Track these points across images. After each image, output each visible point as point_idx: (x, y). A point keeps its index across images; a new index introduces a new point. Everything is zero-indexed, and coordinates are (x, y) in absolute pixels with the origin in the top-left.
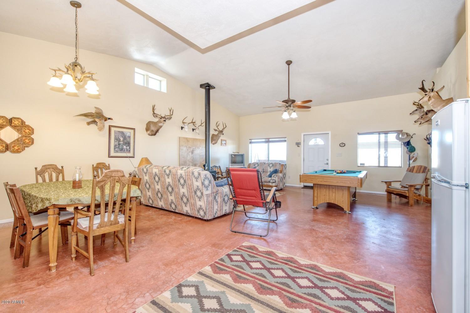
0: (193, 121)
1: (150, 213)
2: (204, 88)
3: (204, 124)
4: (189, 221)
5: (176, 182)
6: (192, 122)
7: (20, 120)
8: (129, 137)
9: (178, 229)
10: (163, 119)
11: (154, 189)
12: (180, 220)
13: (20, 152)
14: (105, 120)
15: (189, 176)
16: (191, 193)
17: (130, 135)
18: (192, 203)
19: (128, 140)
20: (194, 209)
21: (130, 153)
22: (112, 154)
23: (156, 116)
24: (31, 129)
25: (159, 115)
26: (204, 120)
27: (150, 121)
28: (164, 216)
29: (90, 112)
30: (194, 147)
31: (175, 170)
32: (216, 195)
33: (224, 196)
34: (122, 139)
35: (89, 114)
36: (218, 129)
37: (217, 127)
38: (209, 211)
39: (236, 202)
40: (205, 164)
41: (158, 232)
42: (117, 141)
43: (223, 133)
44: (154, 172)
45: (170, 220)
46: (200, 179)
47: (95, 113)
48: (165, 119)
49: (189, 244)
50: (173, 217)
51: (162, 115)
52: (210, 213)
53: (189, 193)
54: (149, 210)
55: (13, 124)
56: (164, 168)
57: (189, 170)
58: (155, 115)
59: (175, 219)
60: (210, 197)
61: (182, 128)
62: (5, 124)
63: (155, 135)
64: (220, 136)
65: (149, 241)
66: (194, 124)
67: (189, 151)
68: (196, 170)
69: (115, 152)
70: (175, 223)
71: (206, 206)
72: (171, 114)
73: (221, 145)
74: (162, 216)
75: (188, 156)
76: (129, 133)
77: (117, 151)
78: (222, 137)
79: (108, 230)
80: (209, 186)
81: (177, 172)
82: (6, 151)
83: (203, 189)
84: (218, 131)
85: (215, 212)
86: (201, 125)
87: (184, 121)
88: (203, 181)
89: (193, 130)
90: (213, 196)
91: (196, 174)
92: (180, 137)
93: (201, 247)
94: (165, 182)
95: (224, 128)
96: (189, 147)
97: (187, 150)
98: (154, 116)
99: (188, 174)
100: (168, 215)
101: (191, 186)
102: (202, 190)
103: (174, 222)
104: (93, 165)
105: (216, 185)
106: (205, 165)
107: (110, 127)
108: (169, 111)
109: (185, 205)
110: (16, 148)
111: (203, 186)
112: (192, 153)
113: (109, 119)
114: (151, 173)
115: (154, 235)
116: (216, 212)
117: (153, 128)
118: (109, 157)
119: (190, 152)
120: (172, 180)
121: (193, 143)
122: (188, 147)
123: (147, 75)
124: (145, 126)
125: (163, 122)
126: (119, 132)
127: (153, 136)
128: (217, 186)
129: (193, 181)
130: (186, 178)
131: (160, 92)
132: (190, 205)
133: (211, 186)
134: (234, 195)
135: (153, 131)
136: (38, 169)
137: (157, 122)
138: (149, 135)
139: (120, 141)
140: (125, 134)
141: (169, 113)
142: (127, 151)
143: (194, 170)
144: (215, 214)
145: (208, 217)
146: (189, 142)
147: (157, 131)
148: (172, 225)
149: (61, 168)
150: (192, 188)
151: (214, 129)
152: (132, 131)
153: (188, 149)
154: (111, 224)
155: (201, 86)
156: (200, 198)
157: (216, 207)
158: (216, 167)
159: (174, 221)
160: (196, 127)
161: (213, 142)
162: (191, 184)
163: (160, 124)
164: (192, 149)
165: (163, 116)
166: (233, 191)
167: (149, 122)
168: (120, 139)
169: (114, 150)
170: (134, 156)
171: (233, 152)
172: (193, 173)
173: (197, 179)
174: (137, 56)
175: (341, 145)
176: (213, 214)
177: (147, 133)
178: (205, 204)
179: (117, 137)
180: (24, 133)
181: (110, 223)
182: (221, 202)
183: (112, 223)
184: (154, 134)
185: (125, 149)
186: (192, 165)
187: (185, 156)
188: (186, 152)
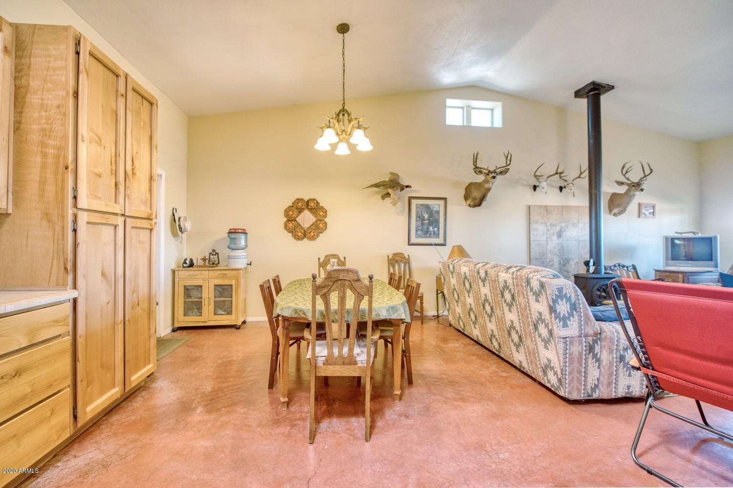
0: (559, 171)
1: (457, 345)
2: (585, 96)
3: (586, 174)
4: (522, 387)
5: (498, 296)
6: (557, 173)
7: (315, 202)
8: (438, 212)
9: (491, 399)
10: (491, 175)
11: (464, 304)
12: (504, 377)
13: (316, 239)
14: (402, 189)
15: (520, 288)
16: (526, 325)
17: (438, 209)
18: (530, 348)
19: (436, 217)
20: (535, 363)
21: (439, 238)
22: (414, 240)
23: (481, 172)
24: (324, 210)
25: (485, 169)
26: (585, 165)
27: (471, 183)
28: (479, 358)
29: (382, 181)
30: (564, 225)
31: (495, 271)
32: (595, 341)
33: (621, 347)
34: (426, 216)
35: (381, 183)
36: (628, 179)
37: (624, 175)
38: (573, 378)
39: (655, 382)
40: (588, 260)
41: (450, 393)
42: (419, 220)
43: (643, 187)
44: (462, 273)
45: (486, 372)
46: (544, 297)
47: (389, 181)
48: (493, 174)
49: (497, 454)
50: (493, 367)
51: (489, 169)
52: (575, 383)
53: (522, 325)
54: (457, 340)
55: (309, 207)
56: (478, 266)
57: (520, 275)
58: (478, 170)
59: (495, 372)
60: (576, 344)
61: (535, 188)
62: (303, 207)
63: (479, 205)
64: (634, 195)
65: (423, 407)
66: (562, 175)
67: (552, 231)
68: (535, 274)
69: (418, 238)
70: (490, 382)
71: (562, 365)
72: (508, 163)
73: (639, 216)
74: (474, 357)
75: (549, 242)
76: (437, 206)
77: (420, 236)
78: (639, 197)
79: (339, 371)
80: (572, 318)
81: (498, 276)
82: (304, 238)
83: (554, 322)
84: (628, 184)
85: (590, 385)
86: (579, 177)
87: (536, 174)
88: (551, 303)
89: (561, 189)
90: (584, 344)
91: (535, 284)
92: (529, 206)
93: (523, 476)
94: (480, 294)
95: (645, 176)
96: (551, 224)
97: (548, 230)
98: (475, 172)
99: (519, 284)
100: (484, 360)
101: (526, 309)
102: (550, 324)
103: (489, 378)
104: (388, 256)
105: (595, 316)
106: (590, 261)
107: (410, 198)
108: (505, 158)
109: (517, 348)
110: (312, 234)
111: (553, 315)
112: (559, 235)
113: (407, 187)
114: (459, 274)
115: (438, 397)
116: (596, 386)
117: (477, 194)
118: (411, 245)
119: (553, 234)
120: (491, 291)
121: (562, 215)
122: (549, 224)
123: (468, 107)
124: (463, 192)
125: (490, 181)
126: (422, 205)
127: (477, 209)
128: (598, 319)
129: (528, 300)
130: (516, 291)
131: (492, 129)
132: (526, 352)
133: (576, 318)
134: (646, 359)
135: (476, 199)
136: (321, 260)
137: (482, 182)
138: (470, 207)
139: (423, 220)
140: (432, 208)
141: (505, 161)
142: (434, 234)
143: (530, 276)
144: (593, 390)
145: (570, 393)
146: (552, 214)
147: (483, 198)
148: (482, 384)
149: (343, 260)
150: (527, 315)
151: (616, 182)
152: (442, 202)
153: (548, 228)
154: (344, 362)
155: (578, 94)
156: (546, 342)
157: (594, 373)
158: (623, 266)
159: (491, 377)
160: (566, 181)
161: (615, 211)
162: (526, 306)
163: (487, 186)
164: (558, 229)
165: (492, 169)
166: (641, 347)
167: (470, 185)
168: (424, 217)
169: (416, 234)
170: (446, 243)
171: (676, 233)
172: (528, 282)
173: (537, 295)
174: (448, 78)
176: (584, 389)
177: (466, 204)
178: (559, 360)
179: (420, 214)
180: (318, 216)
181: (342, 360)
182: (611, 364)
183: (346, 361)
184: (478, 203)
185: (431, 232)
186: (560, 261)
187: (541, 242)
188: (544, 234)
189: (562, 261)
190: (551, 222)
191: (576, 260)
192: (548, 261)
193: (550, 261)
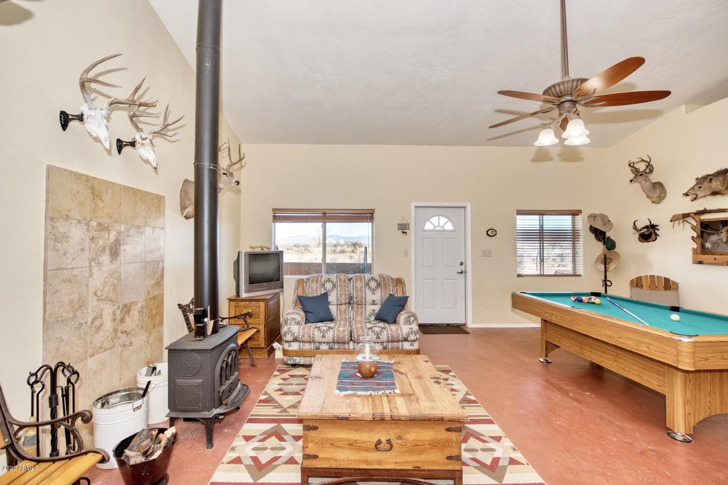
6: (131, 103)
30: (123, 228)
61: (65, 120)
67: (101, 242)
75: (95, 270)
89: (121, 146)
95: (233, 163)
96: (99, 224)
97: (92, 239)
119: (103, 250)
121: (119, 205)
122: (94, 223)
146: (101, 200)
153: (93, 233)
160: (137, 128)
164: (113, 236)
175: (489, 233)
186: (114, 313)
187: (75, 272)
188: (83, 250)
189: (118, 312)
190: (101, 220)
191: (141, 303)
192: (90, 320)
193: (95, 319)
